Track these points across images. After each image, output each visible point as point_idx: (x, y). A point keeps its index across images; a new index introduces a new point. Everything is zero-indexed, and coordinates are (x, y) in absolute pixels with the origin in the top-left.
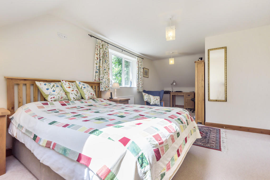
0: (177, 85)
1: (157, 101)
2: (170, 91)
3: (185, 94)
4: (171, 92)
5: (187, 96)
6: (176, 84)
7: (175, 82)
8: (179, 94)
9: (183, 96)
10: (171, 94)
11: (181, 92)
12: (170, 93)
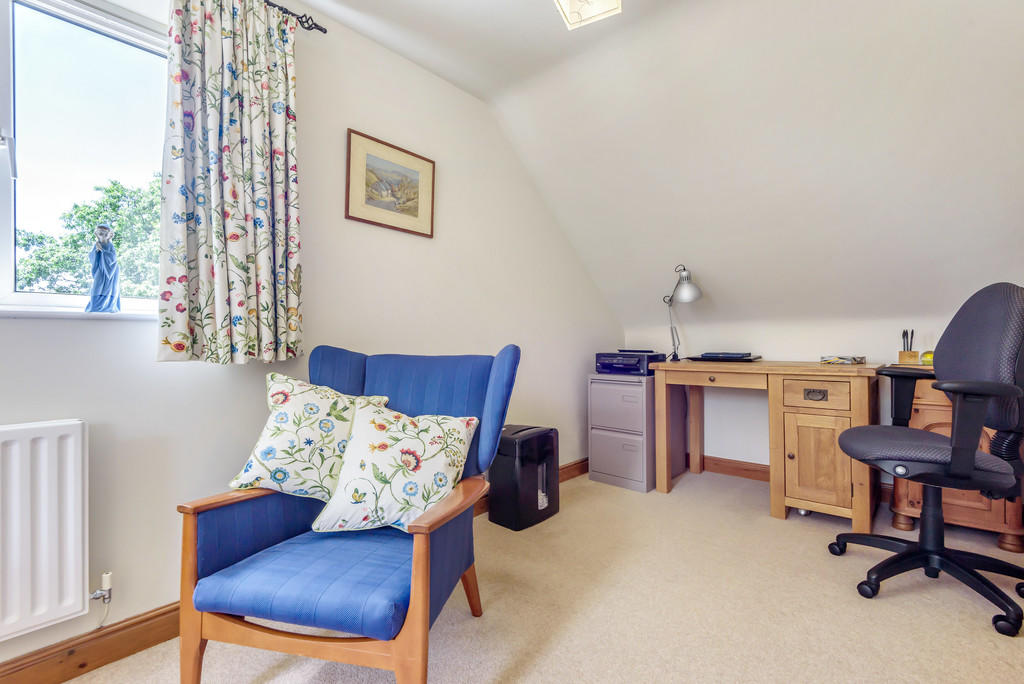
0: (706, 304)
1: (399, 481)
2: (658, 351)
3: (776, 385)
4: (660, 358)
5: (798, 399)
6: (701, 295)
7: (689, 278)
8: (727, 376)
9: (763, 393)
10: (662, 380)
11: (744, 359)
12: (651, 373)
